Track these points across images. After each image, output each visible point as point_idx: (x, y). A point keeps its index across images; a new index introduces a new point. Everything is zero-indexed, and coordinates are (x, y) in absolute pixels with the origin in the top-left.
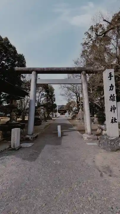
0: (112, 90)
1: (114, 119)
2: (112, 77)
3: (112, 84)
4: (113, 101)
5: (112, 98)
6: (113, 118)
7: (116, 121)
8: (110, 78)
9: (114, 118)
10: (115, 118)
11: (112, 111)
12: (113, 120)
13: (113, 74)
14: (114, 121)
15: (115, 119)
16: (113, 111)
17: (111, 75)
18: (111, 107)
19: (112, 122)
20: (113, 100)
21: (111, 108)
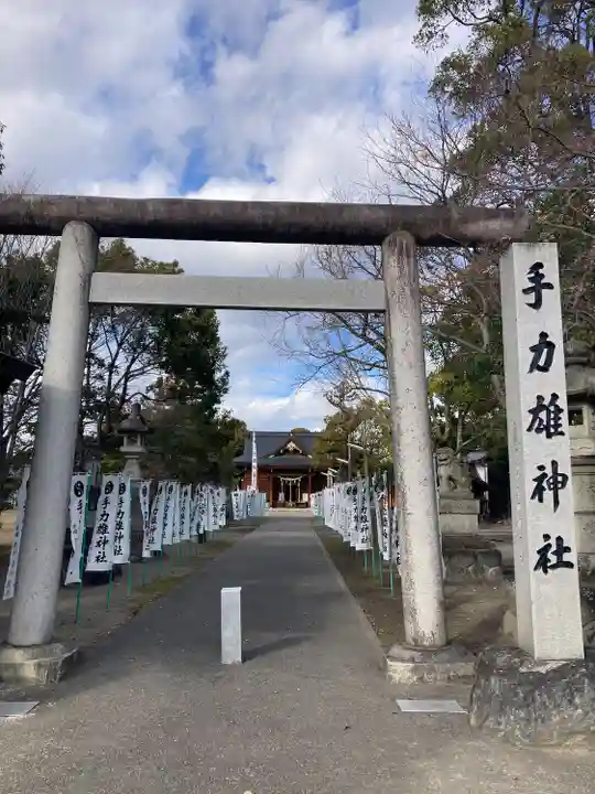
0: (545, 369)
1: (554, 548)
2: (545, 292)
3: (544, 335)
4: (549, 436)
7: (566, 557)
10: (559, 539)
11: (541, 500)
18: (539, 473)
19: (543, 564)
20: (547, 428)
21: (539, 480)
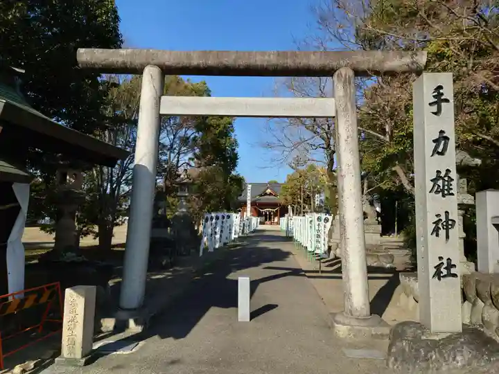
0: (442, 154)
1: (445, 265)
2: (443, 104)
4: (444, 196)
5: (440, 182)
6: (441, 258)
7: (453, 271)
8: (435, 108)
9: (445, 261)
10: (449, 260)
11: (437, 235)
12: (442, 270)
13: (448, 93)
14: (445, 272)
15: (450, 266)
16: (442, 232)
17: (442, 94)
21: (436, 223)
